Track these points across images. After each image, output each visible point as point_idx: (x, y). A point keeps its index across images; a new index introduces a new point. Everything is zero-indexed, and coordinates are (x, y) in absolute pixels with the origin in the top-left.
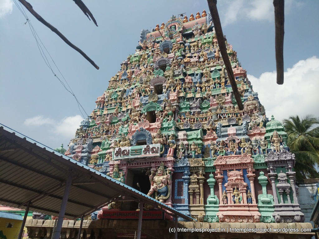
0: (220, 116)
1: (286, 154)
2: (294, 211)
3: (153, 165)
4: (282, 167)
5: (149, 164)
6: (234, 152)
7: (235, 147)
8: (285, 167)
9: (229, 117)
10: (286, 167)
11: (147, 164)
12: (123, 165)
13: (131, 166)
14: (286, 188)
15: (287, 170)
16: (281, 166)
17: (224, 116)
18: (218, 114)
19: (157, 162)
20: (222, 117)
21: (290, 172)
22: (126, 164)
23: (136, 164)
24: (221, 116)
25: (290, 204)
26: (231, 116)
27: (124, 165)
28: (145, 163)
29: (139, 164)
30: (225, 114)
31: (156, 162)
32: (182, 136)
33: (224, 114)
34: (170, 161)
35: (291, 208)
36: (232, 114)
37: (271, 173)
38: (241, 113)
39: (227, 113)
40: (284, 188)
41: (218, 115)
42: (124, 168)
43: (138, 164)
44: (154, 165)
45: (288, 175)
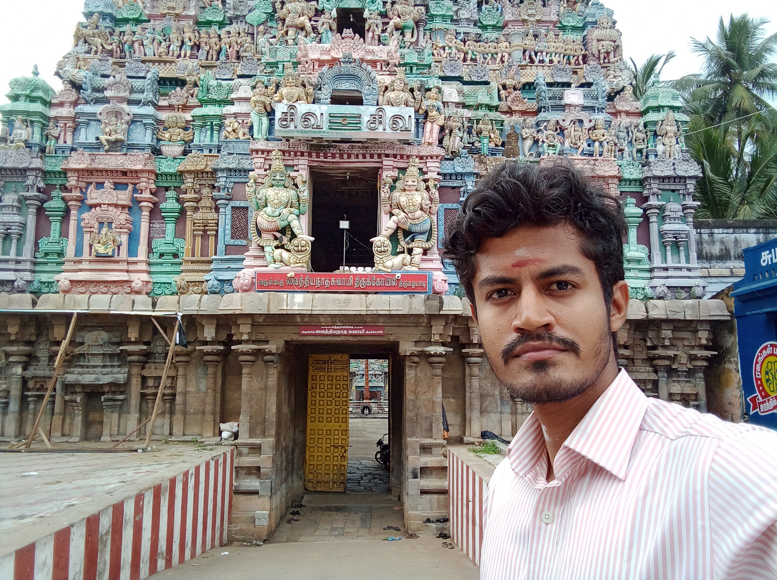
0: (530, 57)
1: (688, 164)
2: (689, 277)
3: (387, 162)
4: (673, 191)
5: (376, 159)
6: (577, 149)
7: (581, 137)
8: (679, 190)
9: (551, 61)
10: (681, 192)
11: (368, 159)
12: (295, 155)
13: (321, 159)
14: (680, 234)
15: (681, 197)
16: (672, 188)
17: (541, 59)
18: (525, 51)
19: (399, 157)
20: (537, 60)
21: (689, 202)
22: (306, 154)
23: (337, 156)
24: (534, 57)
25: (683, 264)
26: (556, 59)
27: (299, 154)
28: (364, 157)
29: (345, 156)
30: (544, 54)
31: (395, 156)
32: (453, 96)
33: (542, 52)
34: (435, 158)
35: (685, 273)
36: (559, 56)
37: (653, 201)
38: (578, 57)
39: (546, 49)
40: (676, 235)
41: (527, 53)
42: (301, 162)
43: (341, 156)
44: (391, 163)
45: (685, 208)
